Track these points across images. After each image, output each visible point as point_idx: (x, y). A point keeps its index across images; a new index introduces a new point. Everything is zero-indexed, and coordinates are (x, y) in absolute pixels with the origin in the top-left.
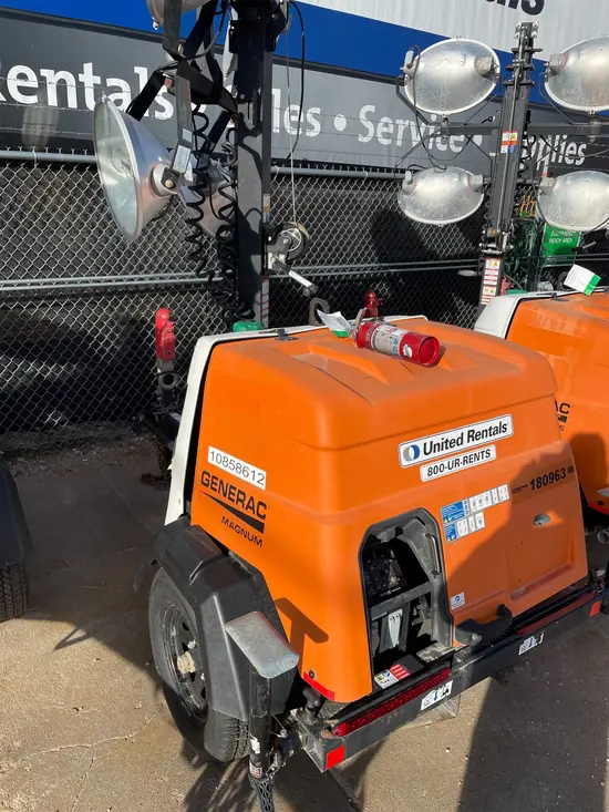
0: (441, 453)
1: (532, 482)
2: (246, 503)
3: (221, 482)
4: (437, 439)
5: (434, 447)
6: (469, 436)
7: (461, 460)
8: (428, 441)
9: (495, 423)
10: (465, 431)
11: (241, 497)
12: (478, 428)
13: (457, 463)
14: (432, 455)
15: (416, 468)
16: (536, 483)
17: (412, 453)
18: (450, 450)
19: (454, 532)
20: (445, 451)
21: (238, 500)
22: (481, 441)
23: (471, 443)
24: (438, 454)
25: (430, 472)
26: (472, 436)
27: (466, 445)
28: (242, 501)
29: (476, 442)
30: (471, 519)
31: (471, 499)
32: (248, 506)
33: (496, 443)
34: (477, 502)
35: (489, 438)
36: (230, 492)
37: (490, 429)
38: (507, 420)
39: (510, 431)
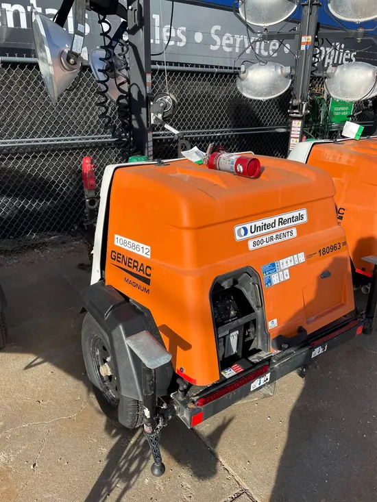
0: (262, 232)
1: (320, 251)
2: (139, 268)
3: (123, 256)
4: (259, 223)
5: (257, 228)
6: (279, 222)
7: (275, 237)
8: (253, 224)
9: (296, 214)
10: (277, 218)
11: (136, 264)
12: (285, 216)
13: (272, 239)
14: (256, 233)
15: (245, 242)
16: (322, 252)
17: (243, 232)
18: (267, 230)
19: (270, 281)
20: (264, 231)
21: (134, 266)
22: (287, 225)
23: (281, 226)
24: (259, 233)
25: (255, 244)
26: (281, 222)
27: (277, 227)
28: (136, 267)
29: (284, 226)
30: (281, 273)
31: (281, 261)
32: (140, 270)
33: (297, 227)
34: (289, 261)
35: (292, 224)
36: (129, 262)
37: (293, 217)
38: (304, 212)
39: (305, 219)
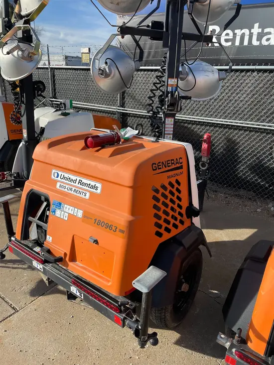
1: (96, 220)
4: (66, 175)
5: (64, 178)
6: (79, 182)
7: (73, 190)
8: (63, 174)
10: (78, 179)
12: (84, 181)
13: (71, 189)
14: (63, 180)
15: (56, 182)
17: (56, 175)
18: (70, 183)
20: (68, 182)
22: (84, 187)
23: (79, 185)
24: (64, 181)
26: (80, 182)
27: (76, 184)
29: (81, 186)
30: (63, 213)
31: (66, 205)
33: (91, 193)
34: (70, 209)
35: (87, 188)
37: (90, 185)
38: (99, 185)
39: (99, 191)
